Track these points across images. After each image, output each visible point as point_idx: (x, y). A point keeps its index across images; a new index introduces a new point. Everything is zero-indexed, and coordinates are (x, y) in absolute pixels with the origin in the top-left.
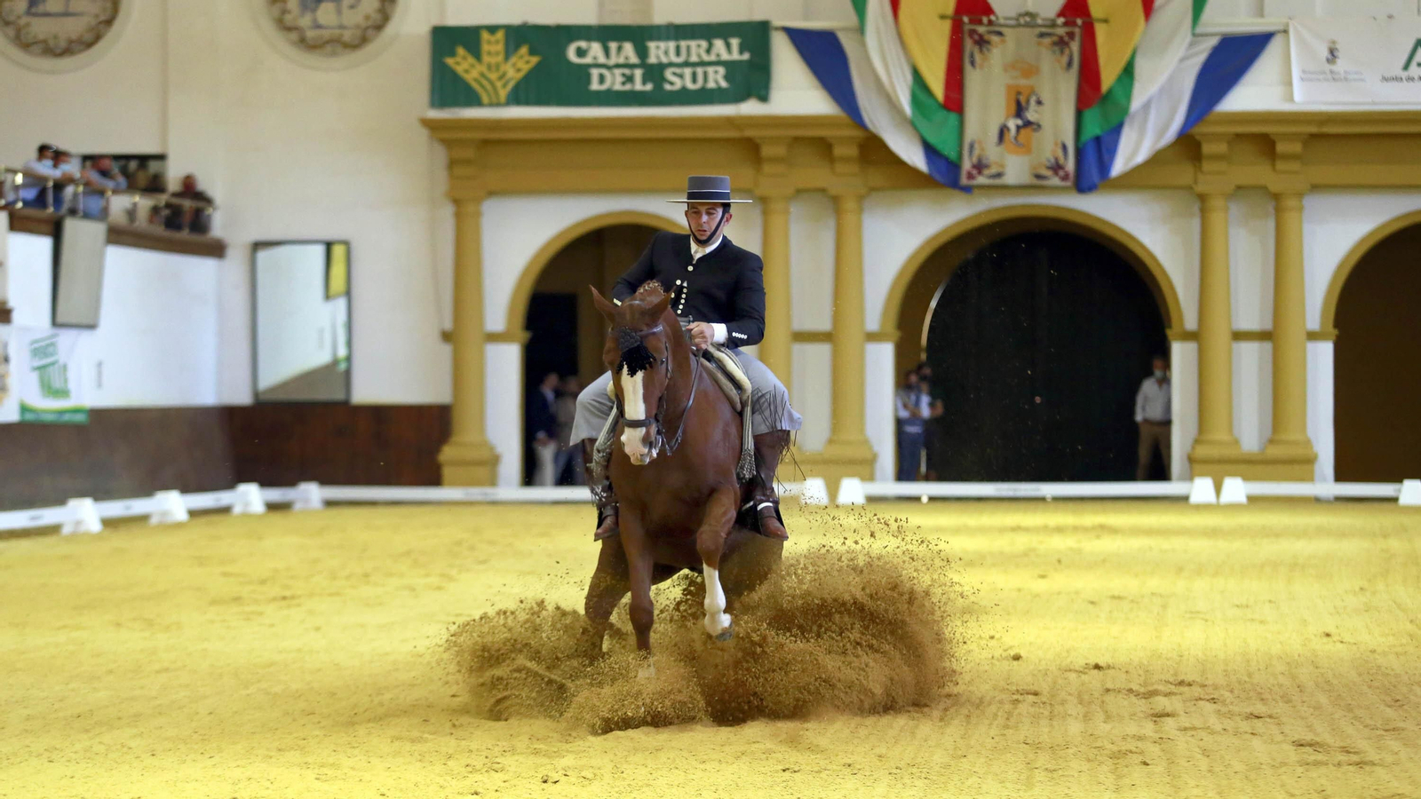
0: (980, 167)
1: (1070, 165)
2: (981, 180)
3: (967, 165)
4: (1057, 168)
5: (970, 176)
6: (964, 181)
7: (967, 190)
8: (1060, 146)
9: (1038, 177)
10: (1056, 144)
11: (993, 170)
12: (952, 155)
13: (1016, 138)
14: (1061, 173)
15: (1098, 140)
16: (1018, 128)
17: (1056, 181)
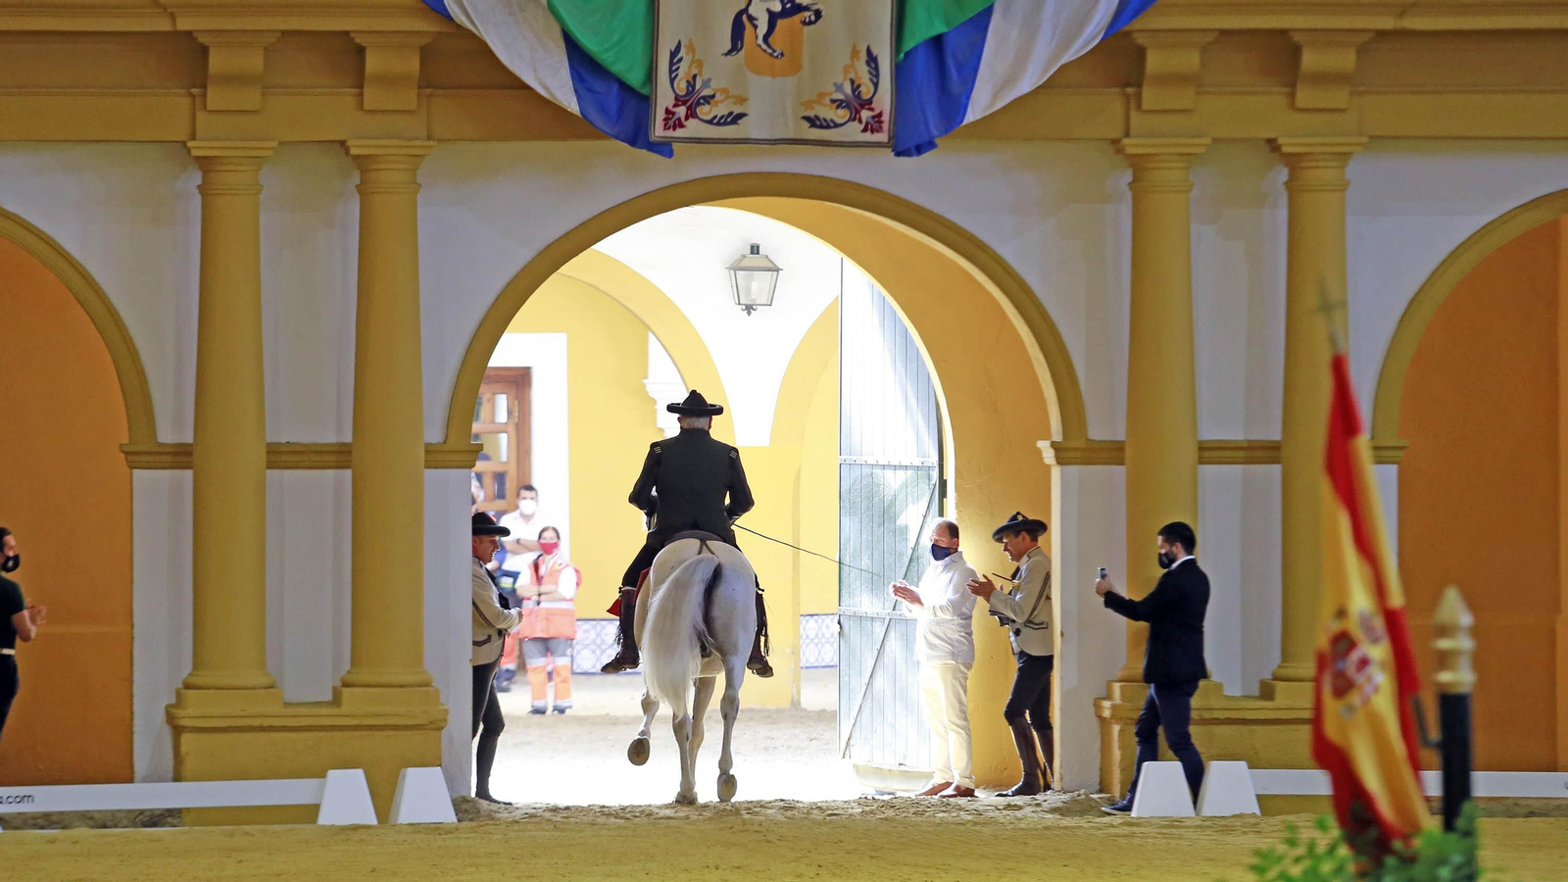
0: (691, 101)
1: (884, 101)
2: (693, 128)
3: (664, 98)
4: (856, 104)
5: (672, 122)
6: (658, 131)
7: (664, 148)
8: (864, 56)
9: (814, 122)
10: (855, 54)
11: (721, 110)
12: (635, 78)
13: (766, 38)
14: (865, 114)
15: (937, 42)
16: (773, 17)
17: (854, 131)
